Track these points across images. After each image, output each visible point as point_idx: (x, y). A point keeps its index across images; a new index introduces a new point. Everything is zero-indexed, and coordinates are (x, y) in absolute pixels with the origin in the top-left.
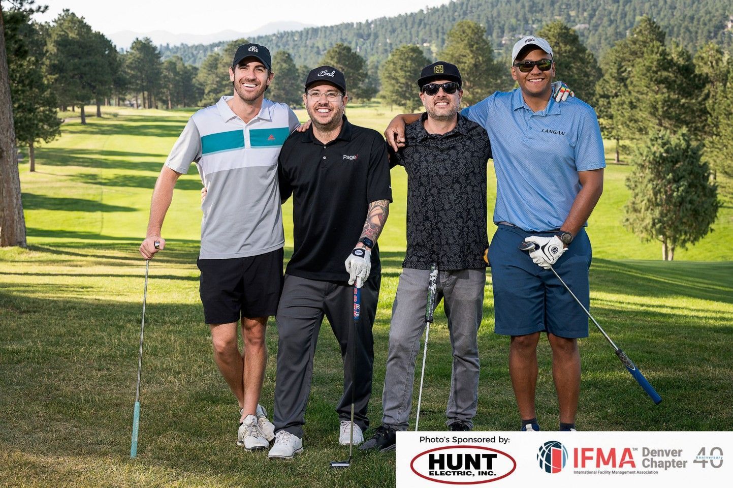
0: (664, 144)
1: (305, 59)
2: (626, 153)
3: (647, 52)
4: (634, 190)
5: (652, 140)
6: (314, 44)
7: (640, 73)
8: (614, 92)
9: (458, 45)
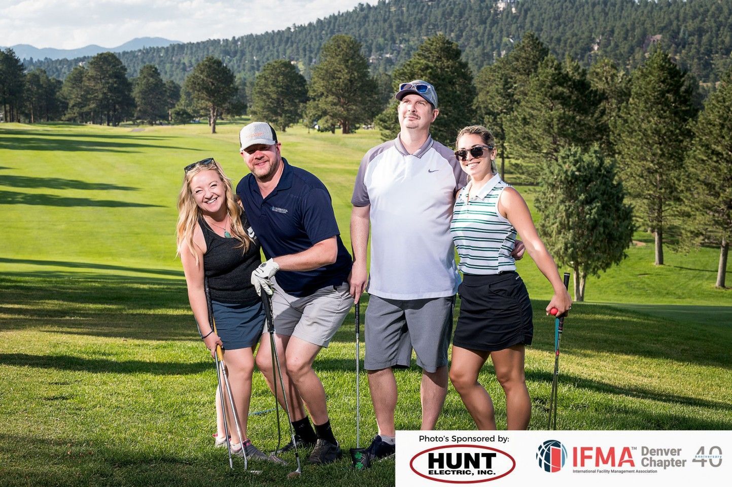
0: (576, 162)
1: (171, 76)
2: (519, 172)
3: (541, 66)
4: (543, 212)
5: (563, 158)
6: (180, 60)
7: (535, 87)
8: (500, 108)
9: (333, 60)
